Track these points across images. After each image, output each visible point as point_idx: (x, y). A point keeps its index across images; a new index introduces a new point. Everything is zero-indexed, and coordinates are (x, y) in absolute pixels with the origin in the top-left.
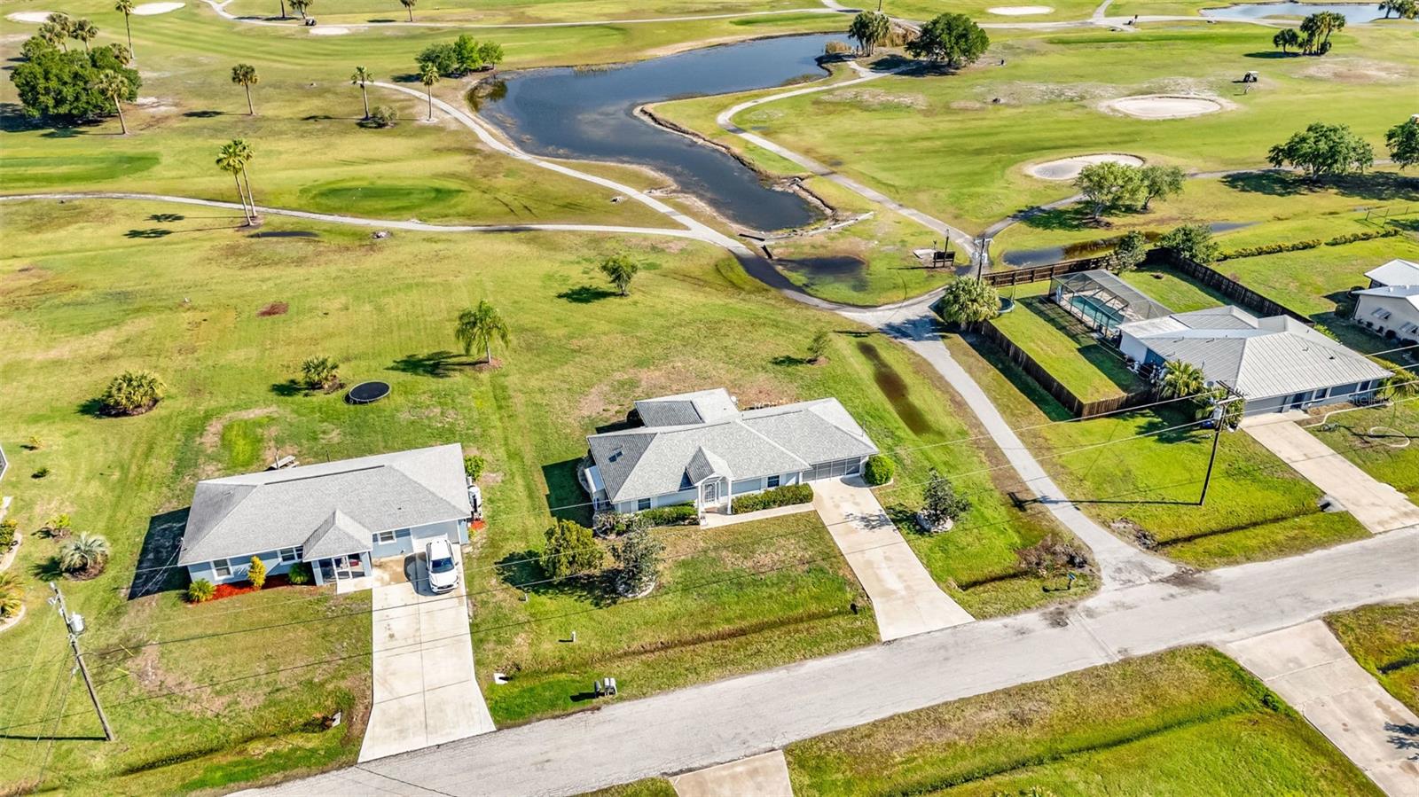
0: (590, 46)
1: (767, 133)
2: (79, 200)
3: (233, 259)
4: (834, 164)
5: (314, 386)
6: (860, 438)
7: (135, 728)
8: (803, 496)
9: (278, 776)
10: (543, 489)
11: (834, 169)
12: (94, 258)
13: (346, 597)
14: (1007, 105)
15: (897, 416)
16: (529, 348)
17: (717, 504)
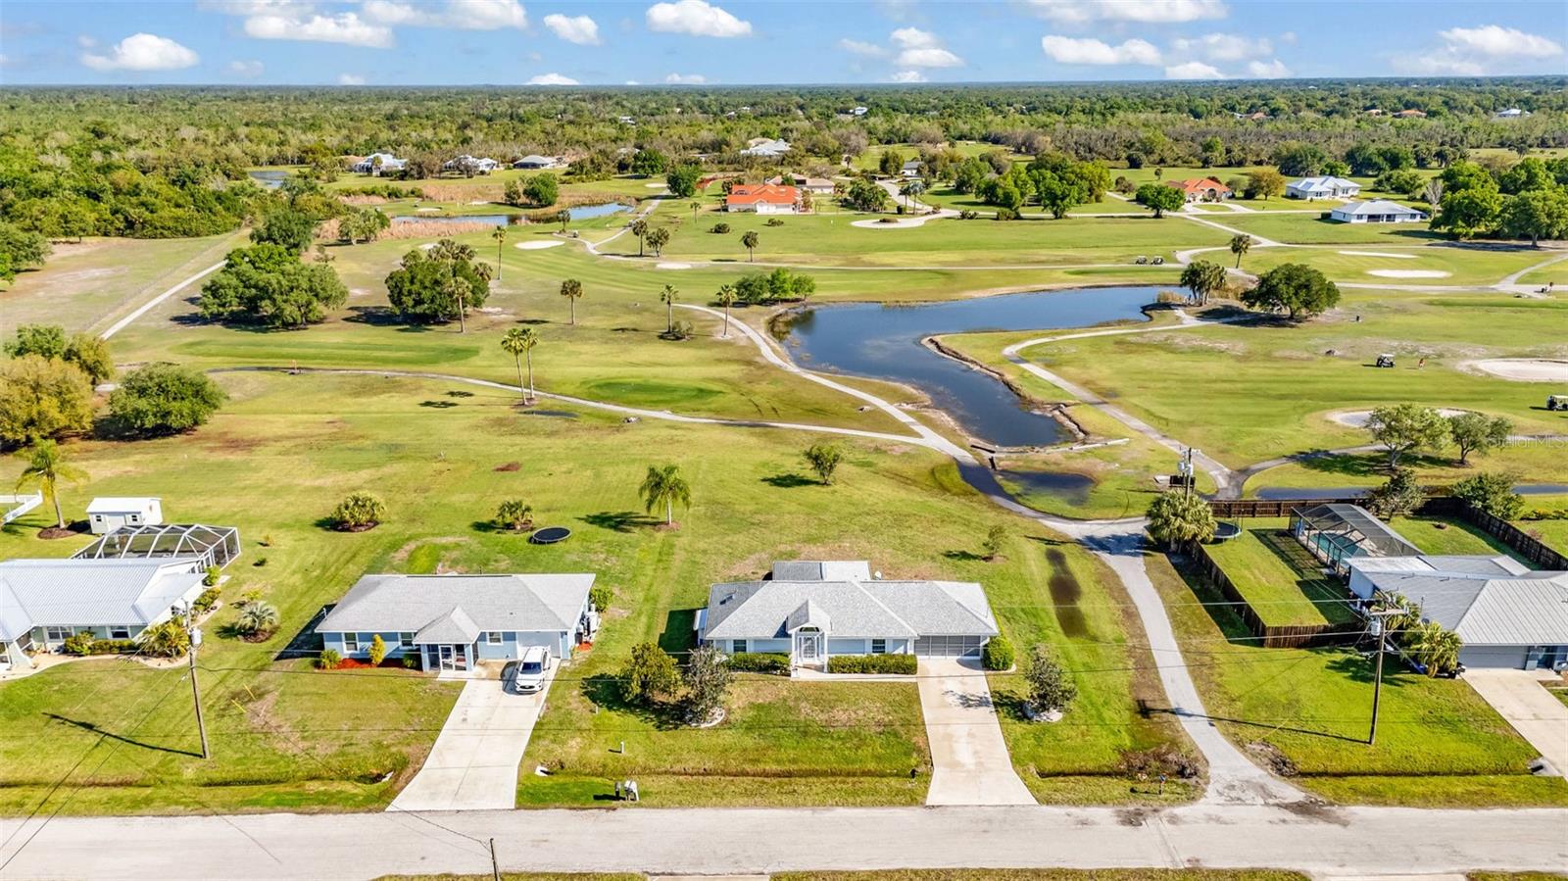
0: (911, 286)
1: (1049, 365)
2: (401, 377)
3: (496, 428)
4: (1107, 396)
5: (509, 526)
6: (983, 618)
7: (228, 753)
8: (909, 669)
9: (317, 808)
10: (661, 627)
11: (1106, 400)
12: (386, 419)
13: (443, 684)
14: (1342, 357)
15: (1054, 617)
16: (713, 518)
17: (816, 662)
